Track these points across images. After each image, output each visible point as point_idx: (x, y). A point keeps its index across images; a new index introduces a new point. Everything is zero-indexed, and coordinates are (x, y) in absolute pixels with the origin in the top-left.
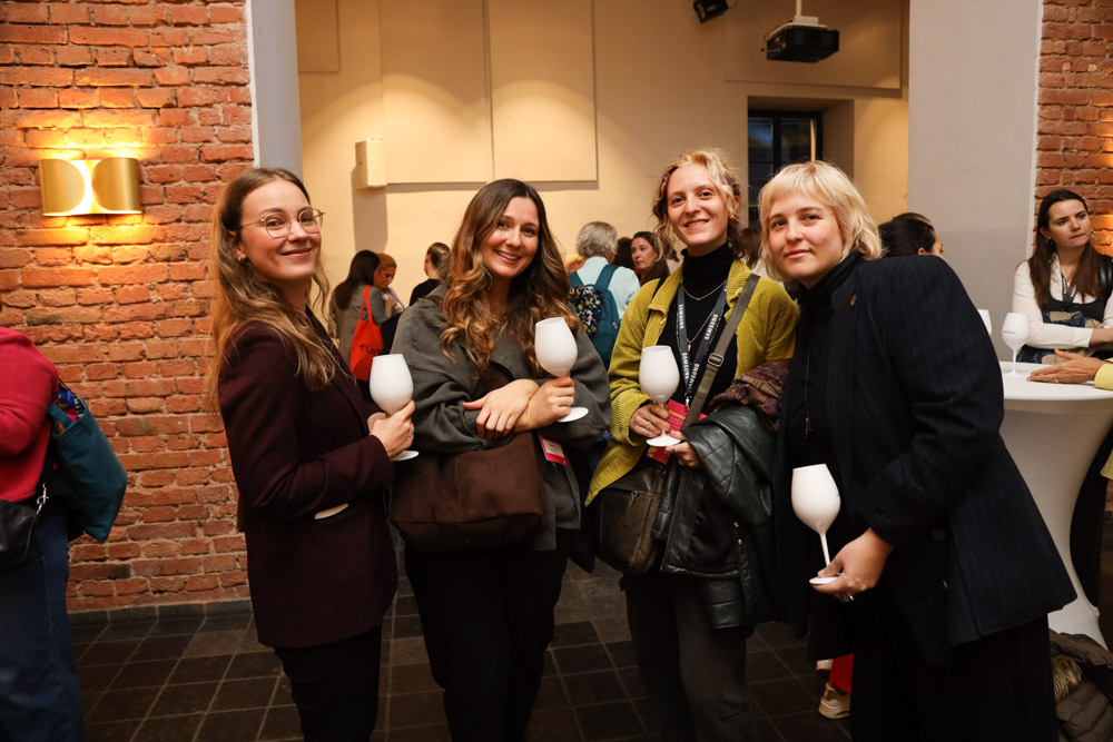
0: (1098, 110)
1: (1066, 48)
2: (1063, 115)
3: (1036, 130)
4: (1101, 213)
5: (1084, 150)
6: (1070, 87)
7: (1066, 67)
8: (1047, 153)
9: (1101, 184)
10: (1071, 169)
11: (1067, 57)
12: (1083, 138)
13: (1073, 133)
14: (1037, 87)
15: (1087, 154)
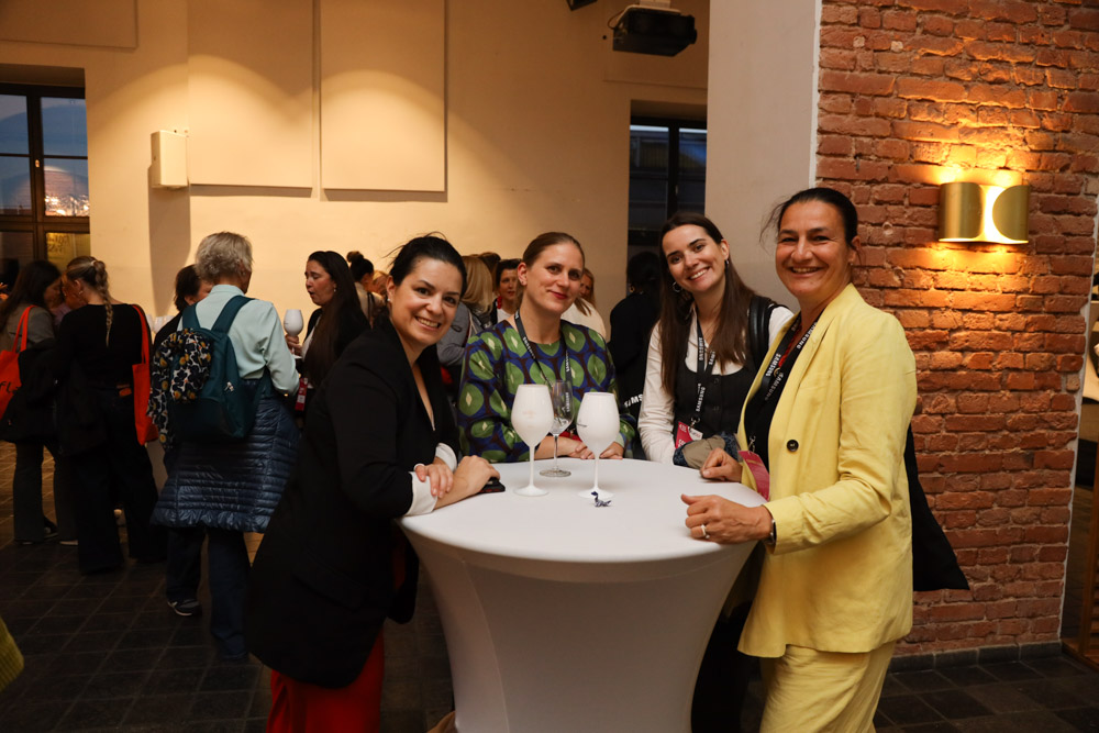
0: (906, 104)
1: (859, 17)
2: (854, 108)
3: (815, 127)
4: (913, 246)
5: (887, 158)
6: (864, 70)
7: (859, 42)
8: (832, 159)
9: (911, 205)
10: (868, 183)
11: (860, 30)
12: (884, 141)
13: (869, 133)
14: (817, 69)
15: (891, 163)
